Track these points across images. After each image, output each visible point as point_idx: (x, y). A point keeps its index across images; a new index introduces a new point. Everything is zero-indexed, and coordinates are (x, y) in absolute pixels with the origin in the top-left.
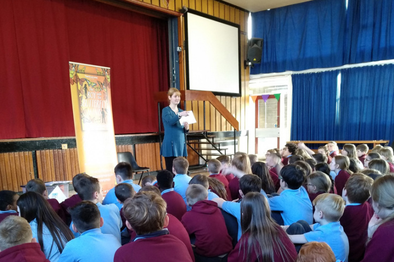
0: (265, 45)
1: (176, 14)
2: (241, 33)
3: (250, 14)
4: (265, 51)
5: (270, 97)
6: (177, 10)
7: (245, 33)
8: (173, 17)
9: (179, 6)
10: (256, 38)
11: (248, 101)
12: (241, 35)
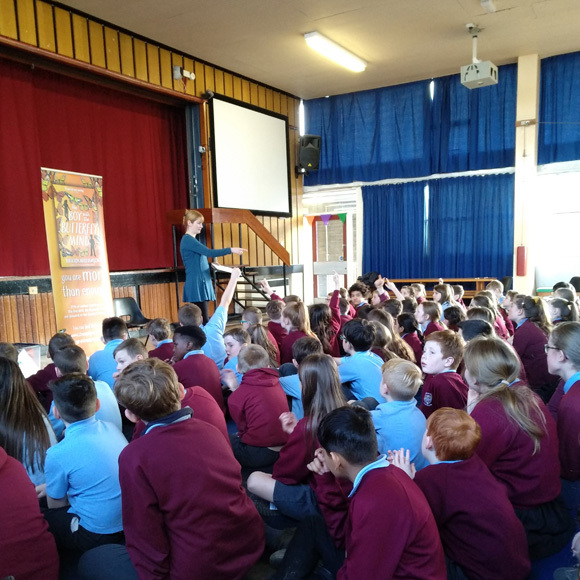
0: (324, 145)
1: (197, 100)
2: (290, 129)
3: (302, 102)
4: (324, 153)
5: (332, 217)
6: (198, 95)
7: (296, 128)
8: (193, 105)
9: (201, 89)
10: (311, 135)
11: (302, 223)
12: (290, 131)
